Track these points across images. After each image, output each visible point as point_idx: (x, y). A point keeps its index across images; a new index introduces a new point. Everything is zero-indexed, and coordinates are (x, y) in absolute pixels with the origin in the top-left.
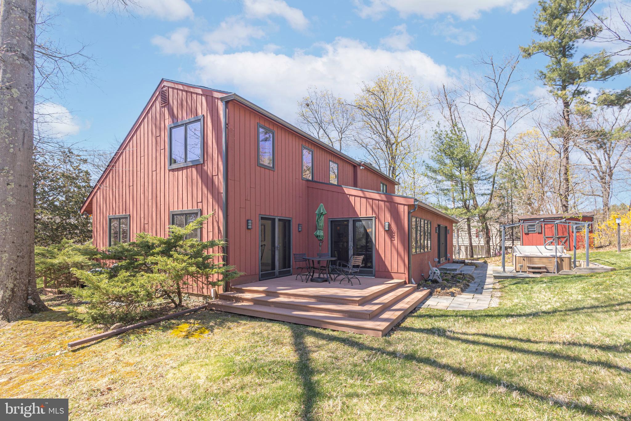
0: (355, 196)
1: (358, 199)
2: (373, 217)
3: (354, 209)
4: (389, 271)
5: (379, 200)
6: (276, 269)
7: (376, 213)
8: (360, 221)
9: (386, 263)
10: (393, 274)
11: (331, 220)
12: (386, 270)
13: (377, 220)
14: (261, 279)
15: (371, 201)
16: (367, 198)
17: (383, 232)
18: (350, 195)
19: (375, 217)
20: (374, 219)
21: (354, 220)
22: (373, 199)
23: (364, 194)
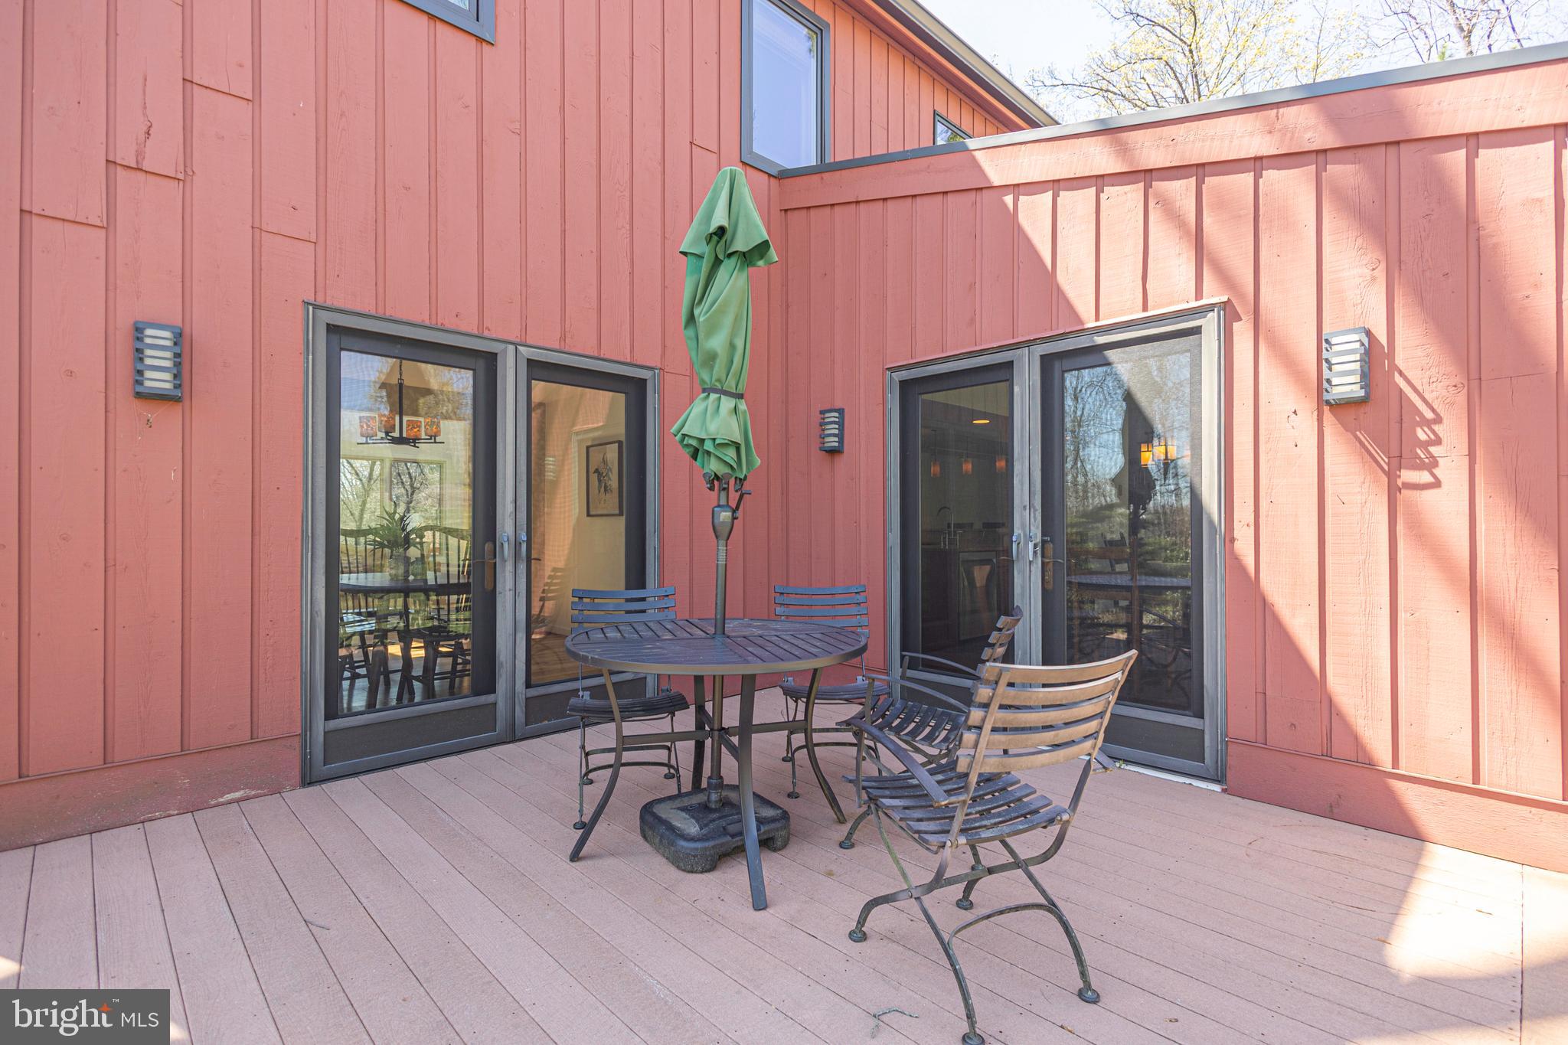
0: (1056, 185)
1: (1078, 203)
2: (1210, 308)
3: (1047, 280)
4: (1370, 764)
5: (1258, 164)
6: (502, 685)
7: (1226, 279)
8: (1093, 355)
9: (1336, 684)
10: (1413, 798)
11: (905, 375)
12: (1341, 749)
13: (1242, 332)
14: (321, 769)
15: (1181, 191)
16: (1147, 176)
17: (1305, 425)
18: (1017, 189)
19: (1226, 305)
20: (1210, 324)
21: (1047, 361)
22: (1200, 170)
23: (1123, 150)
